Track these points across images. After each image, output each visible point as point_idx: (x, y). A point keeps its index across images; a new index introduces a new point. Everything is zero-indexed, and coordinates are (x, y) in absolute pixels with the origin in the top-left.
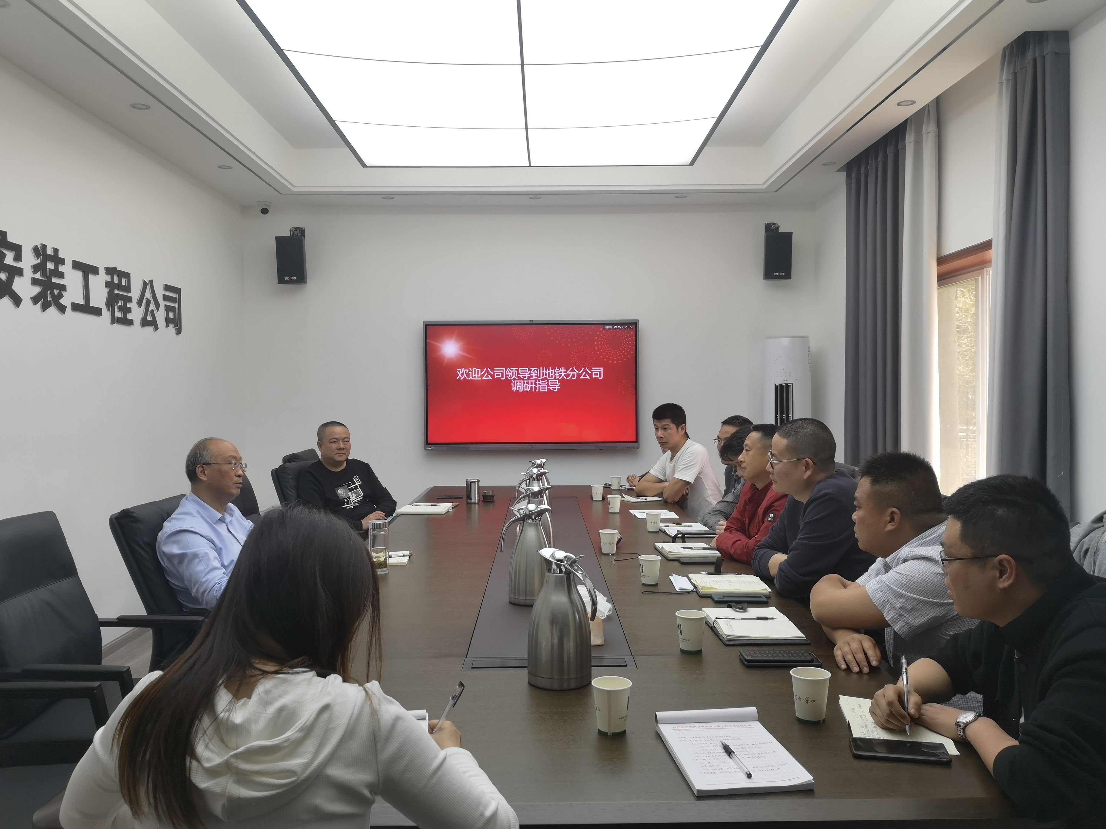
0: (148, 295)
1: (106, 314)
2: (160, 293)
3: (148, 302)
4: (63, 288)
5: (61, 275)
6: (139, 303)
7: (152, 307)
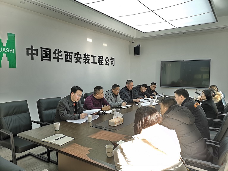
0: (107, 59)
1: (98, 63)
2: (110, 59)
5: (89, 58)
6: (105, 61)
7: (108, 61)
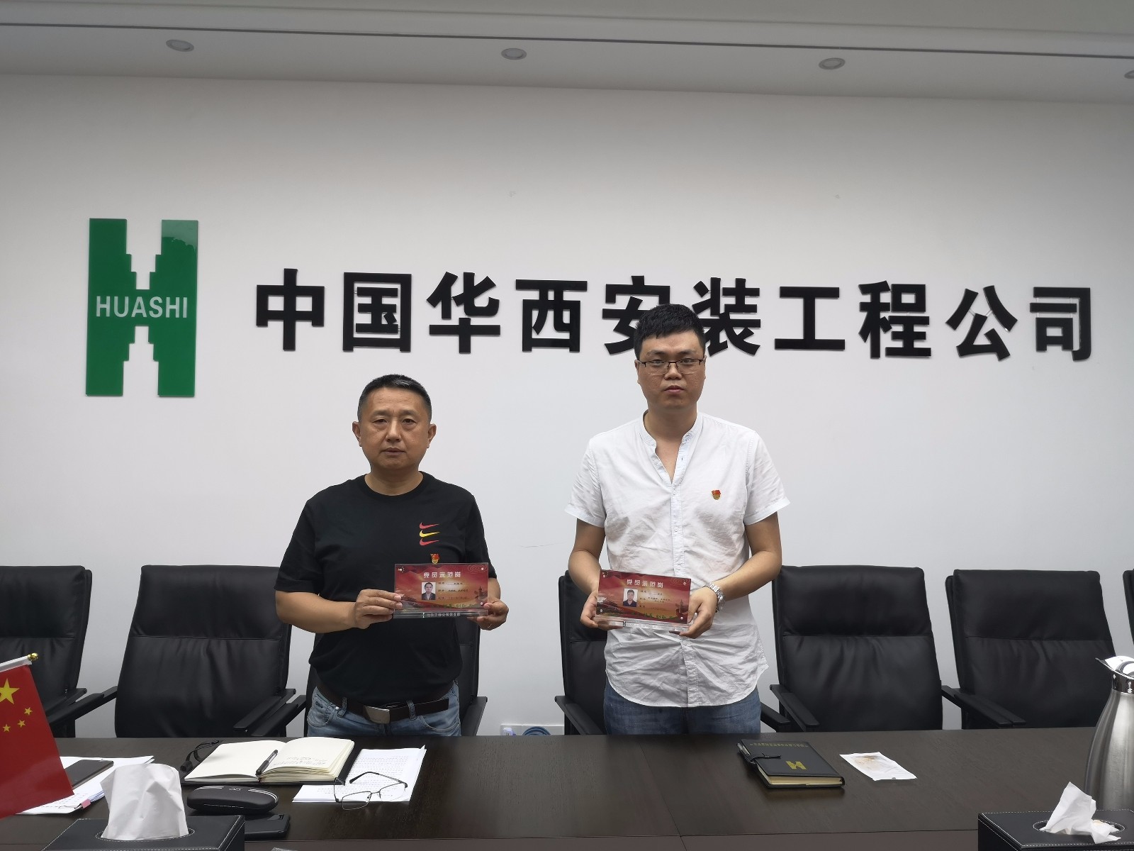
0: (981, 306)
1: (858, 348)
2: (1017, 301)
3: (979, 321)
4: (757, 324)
5: (753, 309)
6: (954, 322)
7: (992, 323)
